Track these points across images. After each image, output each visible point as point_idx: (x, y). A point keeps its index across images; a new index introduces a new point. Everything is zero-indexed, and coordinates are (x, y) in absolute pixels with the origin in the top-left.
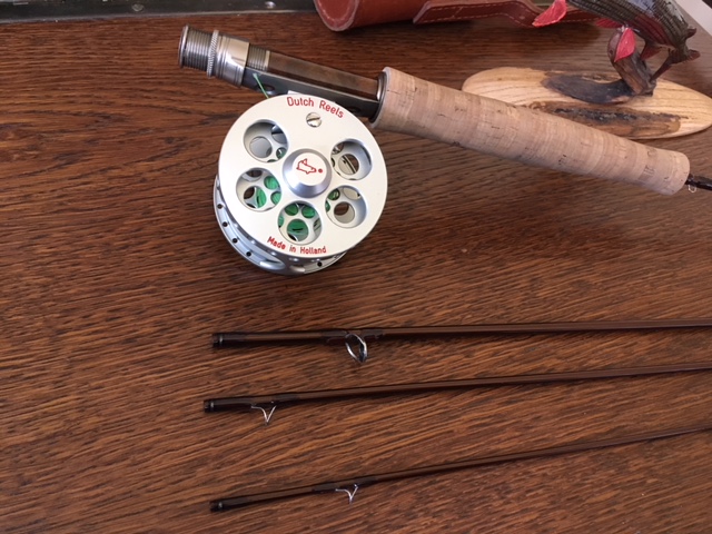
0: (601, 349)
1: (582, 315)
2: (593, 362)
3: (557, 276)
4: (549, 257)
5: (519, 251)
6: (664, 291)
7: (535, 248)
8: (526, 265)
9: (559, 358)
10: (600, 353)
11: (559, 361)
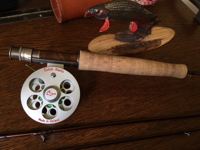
0: (130, 130)
1: (126, 117)
2: (126, 135)
3: (120, 103)
4: (118, 96)
5: (108, 95)
6: (156, 106)
7: (113, 94)
8: (109, 100)
9: (115, 134)
10: (130, 131)
11: (114, 136)
